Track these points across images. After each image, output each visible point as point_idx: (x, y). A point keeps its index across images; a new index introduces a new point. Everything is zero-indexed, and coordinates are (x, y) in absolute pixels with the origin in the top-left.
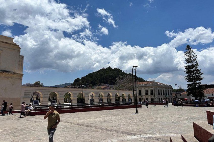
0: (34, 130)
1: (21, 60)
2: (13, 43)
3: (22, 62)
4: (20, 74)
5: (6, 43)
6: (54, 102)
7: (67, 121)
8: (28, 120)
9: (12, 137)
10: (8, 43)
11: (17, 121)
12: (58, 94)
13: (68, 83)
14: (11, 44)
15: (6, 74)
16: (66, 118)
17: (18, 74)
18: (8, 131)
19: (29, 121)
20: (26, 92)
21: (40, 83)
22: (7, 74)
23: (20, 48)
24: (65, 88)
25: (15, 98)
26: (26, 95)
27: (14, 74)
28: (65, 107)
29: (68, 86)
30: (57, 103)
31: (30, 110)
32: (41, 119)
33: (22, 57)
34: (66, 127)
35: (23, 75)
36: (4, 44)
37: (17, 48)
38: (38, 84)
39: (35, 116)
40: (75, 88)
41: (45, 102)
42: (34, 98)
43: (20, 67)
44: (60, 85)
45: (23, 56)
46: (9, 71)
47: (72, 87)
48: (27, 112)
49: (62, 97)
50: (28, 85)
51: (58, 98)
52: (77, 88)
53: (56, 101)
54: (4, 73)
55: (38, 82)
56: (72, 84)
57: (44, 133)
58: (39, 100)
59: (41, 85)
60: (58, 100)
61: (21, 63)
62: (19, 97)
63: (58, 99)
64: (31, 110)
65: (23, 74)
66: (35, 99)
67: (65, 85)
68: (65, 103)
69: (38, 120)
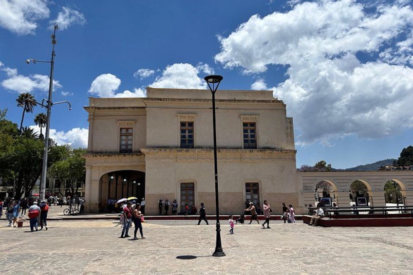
0: (337, 255)
1: (289, 125)
2: (273, 100)
3: (291, 128)
4: (291, 151)
5: (263, 101)
6: (363, 201)
7: (405, 245)
8: (320, 234)
9: (301, 263)
10: (266, 101)
11: (301, 234)
12: (369, 184)
13: (385, 160)
14: (270, 102)
15: (269, 153)
16: (401, 237)
17: (287, 150)
18: (291, 252)
19: (322, 236)
20: (306, 181)
21: (325, 163)
22: (271, 153)
23: (286, 105)
24: (379, 170)
25: (288, 194)
26: (306, 188)
27: (281, 151)
28: (389, 213)
29: (388, 167)
30: (369, 204)
31: (319, 215)
32: (346, 235)
33: (290, 120)
34: (408, 258)
35: (295, 152)
36: (261, 103)
37: (280, 106)
38: (321, 166)
39: (330, 228)
40: (404, 169)
41: (343, 202)
42: (318, 192)
43: (289, 137)
44: (366, 166)
45: (292, 118)
46: (273, 147)
47: (396, 169)
48: (314, 219)
49: (380, 190)
50: (306, 169)
51: (370, 194)
52: (409, 169)
53: (368, 198)
54: (266, 152)
55: (322, 162)
56: (397, 161)
57: (360, 264)
58: (329, 196)
59: (328, 168)
60: (370, 198)
61: (289, 131)
62: (295, 192)
63: (372, 196)
64: (322, 217)
65: (296, 149)
66: (321, 195)
67: (379, 166)
68: (388, 205)
69: (339, 237)
